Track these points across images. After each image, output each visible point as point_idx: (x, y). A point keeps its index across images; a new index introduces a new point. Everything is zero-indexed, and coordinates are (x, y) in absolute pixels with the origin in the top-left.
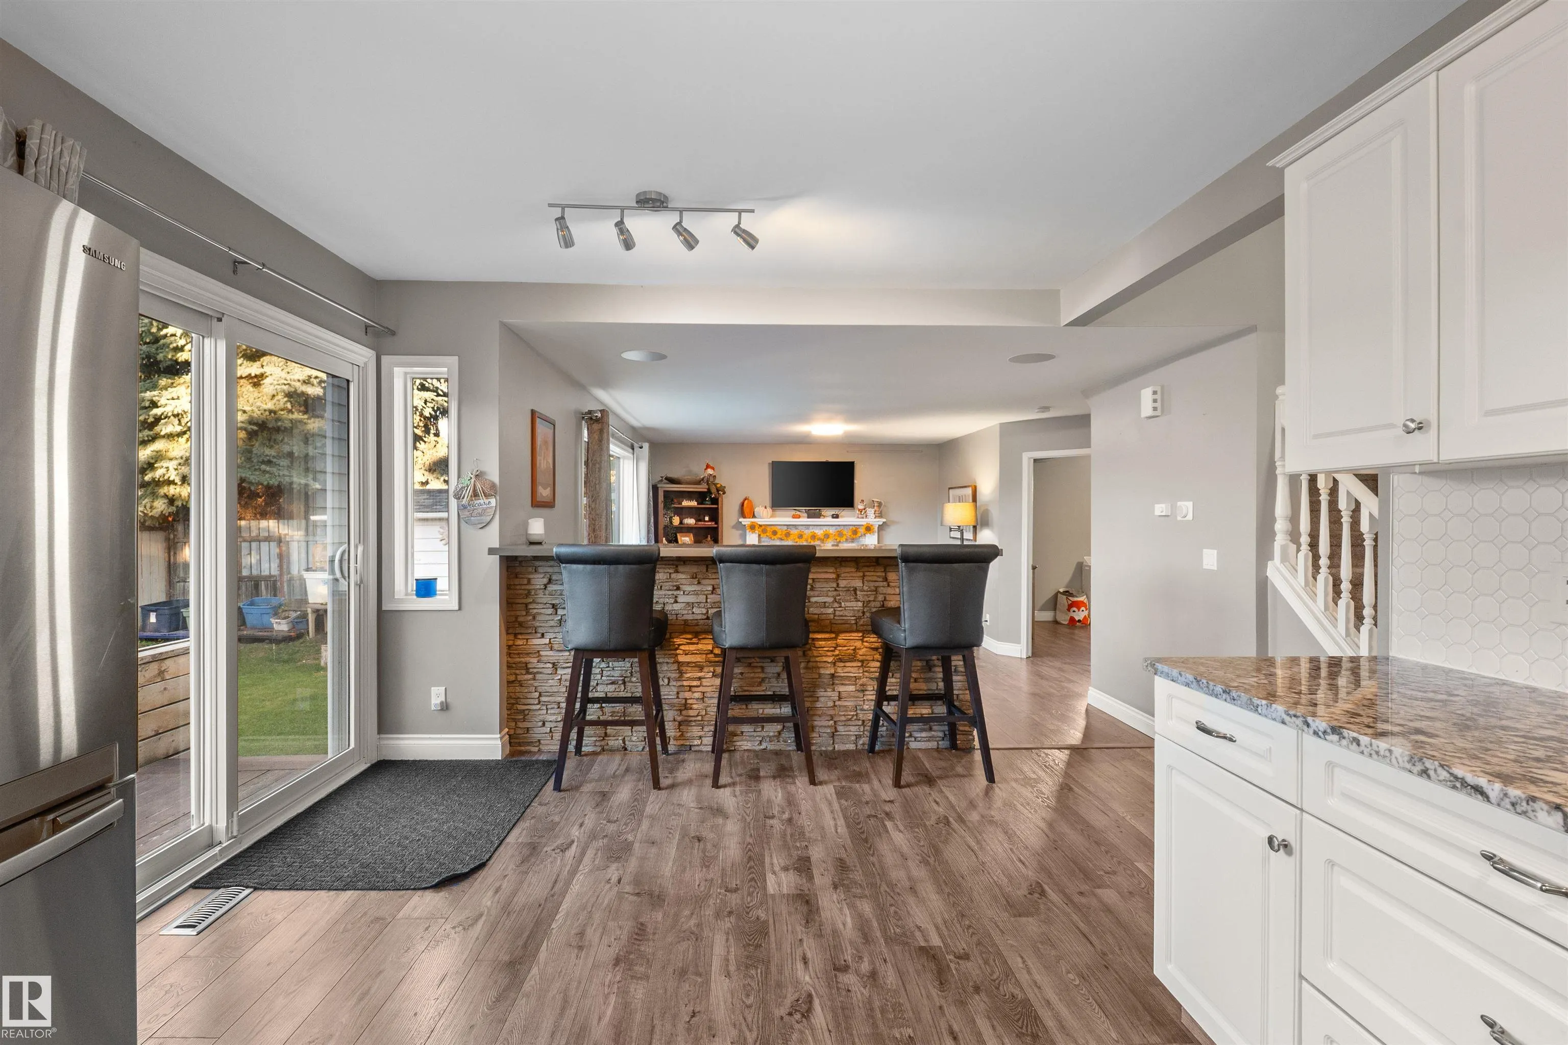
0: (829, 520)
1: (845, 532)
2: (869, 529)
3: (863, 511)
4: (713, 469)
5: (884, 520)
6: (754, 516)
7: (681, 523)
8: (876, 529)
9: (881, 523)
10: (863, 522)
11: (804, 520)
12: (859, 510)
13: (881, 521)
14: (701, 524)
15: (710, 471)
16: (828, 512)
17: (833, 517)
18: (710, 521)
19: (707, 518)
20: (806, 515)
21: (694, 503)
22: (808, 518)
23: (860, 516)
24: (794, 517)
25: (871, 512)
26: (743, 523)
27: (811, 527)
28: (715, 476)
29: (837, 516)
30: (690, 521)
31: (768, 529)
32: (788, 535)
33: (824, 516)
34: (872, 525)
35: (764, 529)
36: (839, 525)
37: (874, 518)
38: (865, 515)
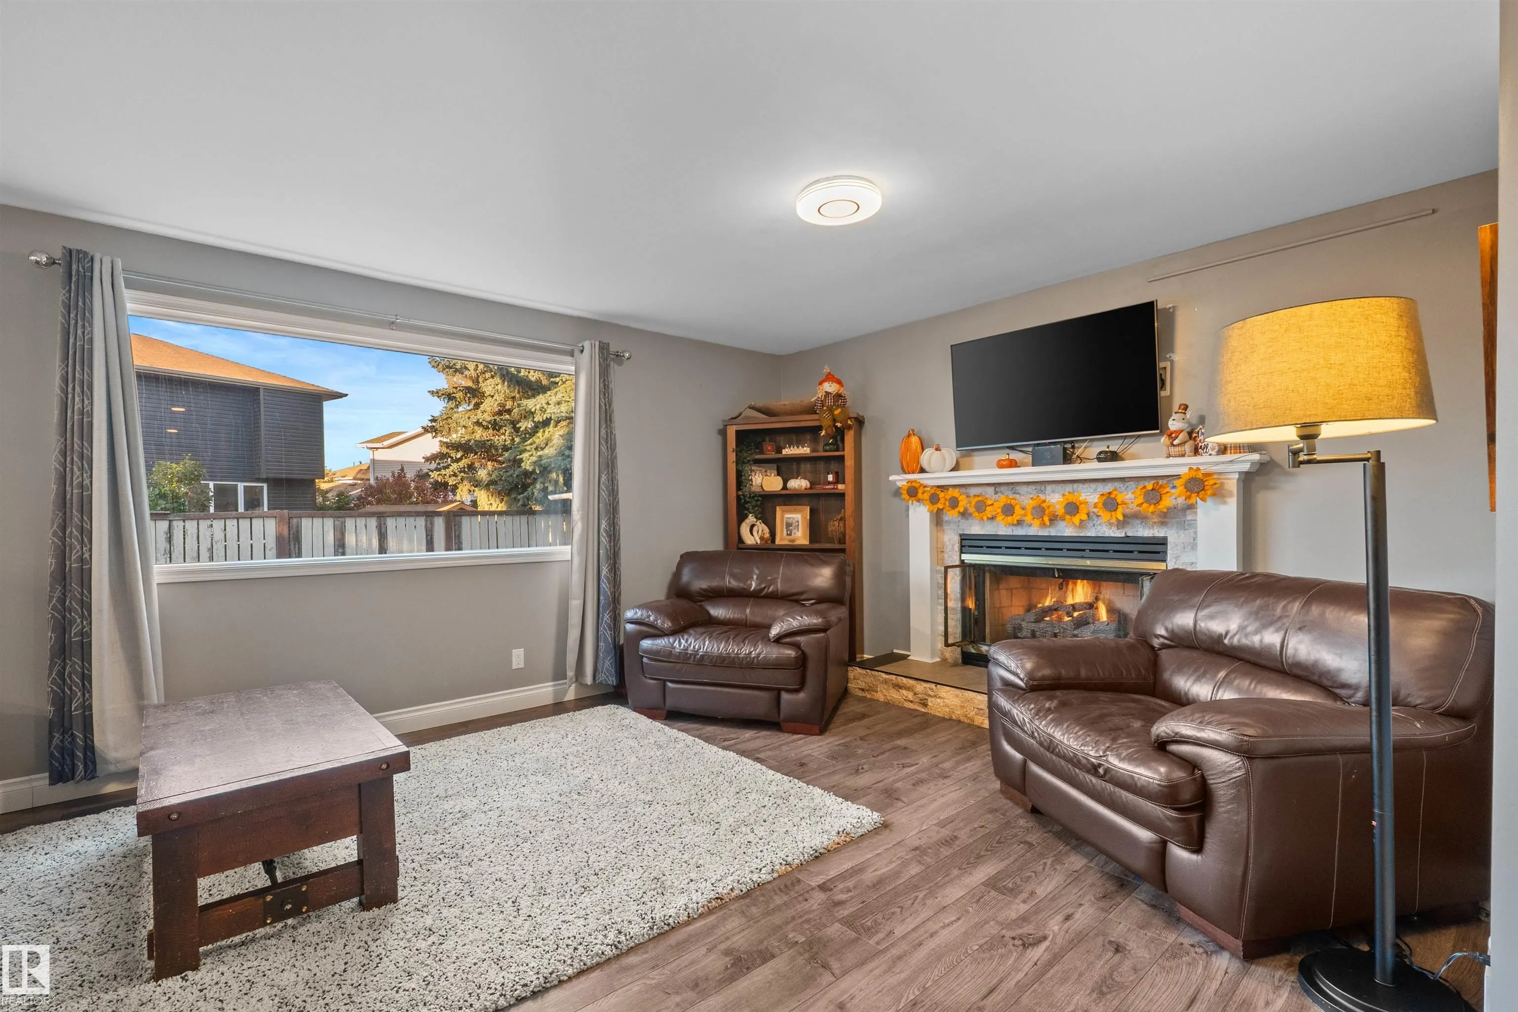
0: (1092, 467)
1: (1123, 496)
2: (1197, 486)
3: (1182, 437)
4: (839, 382)
6: (922, 471)
7: (785, 487)
8: (1232, 484)
9: (1246, 467)
10: (1189, 465)
11: (1028, 472)
14: (820, 488)
15: (830, 387)
16: (1092, 447)
17: (1100, 460)
19: (830, 478)
20: (1029, 459)
21: (804, 450)
22: (1035, 464)
23: (1172, 450)
24: (1000, 465)
25: (1209, 438)
26: (900, 484)
28: (839, 396)
29: (1114, 456)
30: (798, 484)
31: (942, 495)
32: (981, 507)
33: (1081, 459)
34: (1208, 475)
35: (935, 495)
36: (1122, 480)
37: (1214, 453)
38: (1188, 447)
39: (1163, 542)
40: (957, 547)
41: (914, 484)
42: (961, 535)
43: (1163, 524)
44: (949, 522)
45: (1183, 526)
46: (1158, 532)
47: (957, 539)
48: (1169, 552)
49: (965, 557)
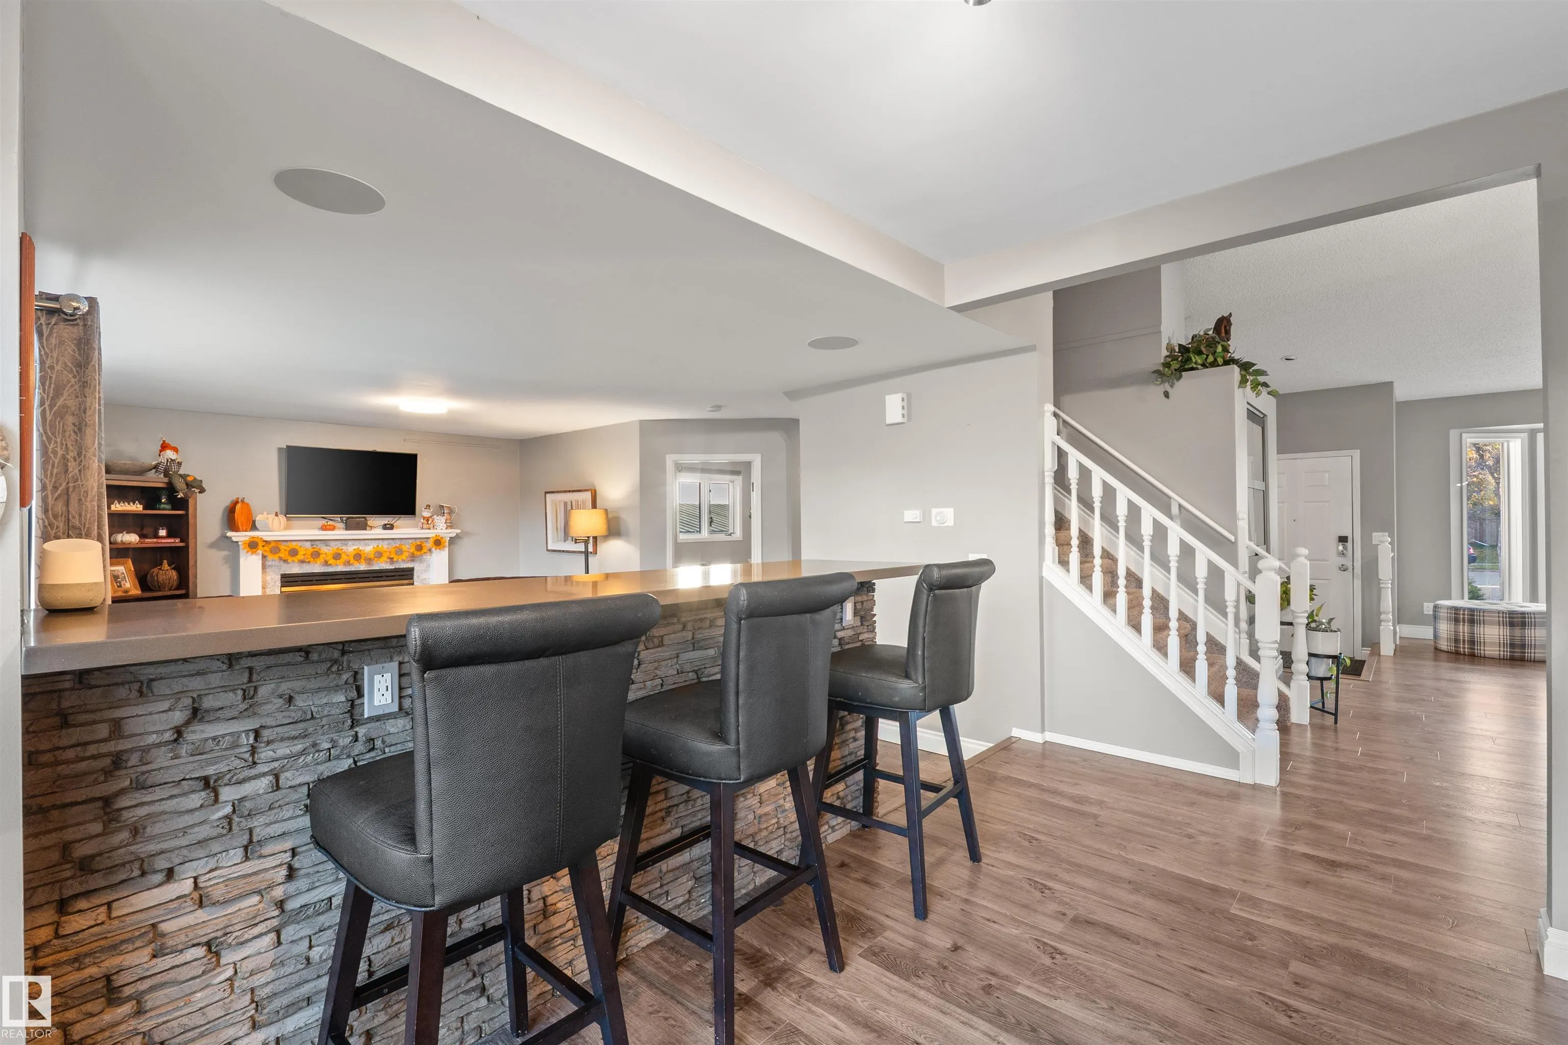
0: (378, 532)
1: (404, 548)
2: (438, 543)
3: (430, 520)
4: (176, 450)
5: (459, 531)
6: (254, 527)
8: (447, 544)
9: (453, 535)
10: (431, 534)
11: (340, 533)
12: (424, 518)
13: (453, 532)
14: (150, 542)
15: (170, 454)
16: (377, 521)
17: (385, 528)
18: (169, 536)
19: (163, 533)
20: (342, 525)
21: (137, 507)
22: (347, 528)
23: (425, 526)
24: (324, 528)
25: (440, 521)
26: (234, 539)
27: (350, 543)
28: (181, 462)
29: (391, 527)
30: (128, 538)
31: (282, 547)
32: (316, 555)
33: (371, 527)
34: (442, 538)
35: (274, 547)
36: (393, 539)
37: (444, 528)
38: (432, 525)
39: (412, 570)
40: (279, 584)
41: (254, 540)
42: (282, 575)
43: (413, 561)
44: (271, 566)
45: (421, 561)
46: (409, 565)
47: (278, 578)
48: (415, 574)
49: (284, 589)
